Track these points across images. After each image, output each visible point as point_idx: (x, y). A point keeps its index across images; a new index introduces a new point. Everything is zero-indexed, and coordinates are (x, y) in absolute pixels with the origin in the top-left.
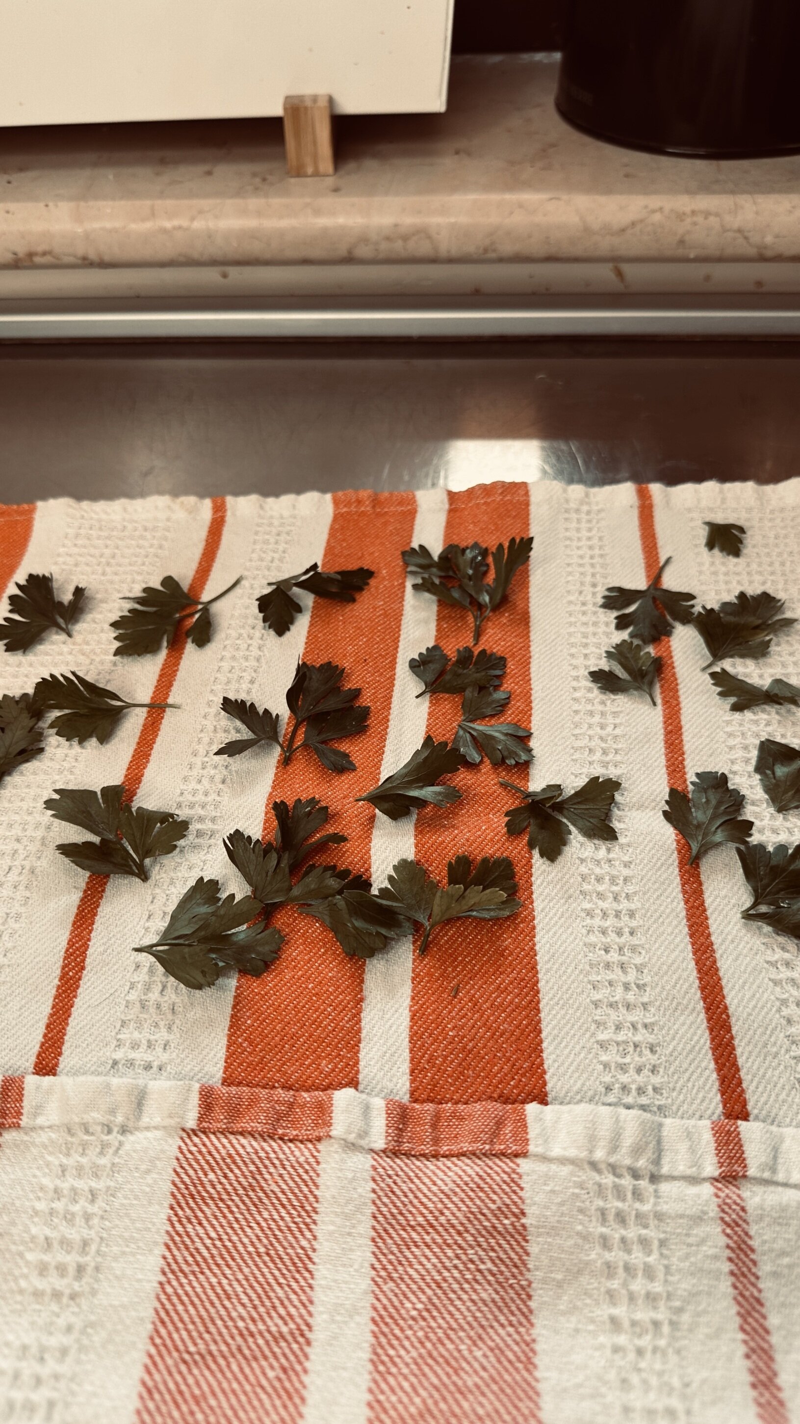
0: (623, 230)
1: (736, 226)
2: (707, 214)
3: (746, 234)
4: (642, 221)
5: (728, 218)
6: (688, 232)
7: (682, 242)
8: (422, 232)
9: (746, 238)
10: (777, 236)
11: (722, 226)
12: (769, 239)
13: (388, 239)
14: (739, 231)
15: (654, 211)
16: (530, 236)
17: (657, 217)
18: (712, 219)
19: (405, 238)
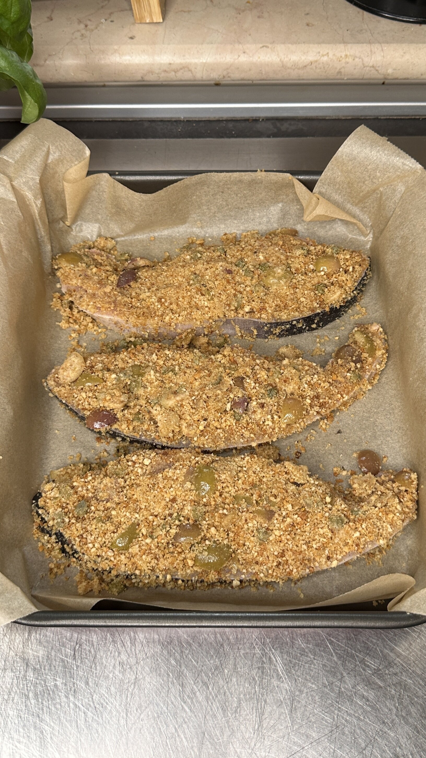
0: (306, 66)
1: (371, 64)
2: (355, 57)
3: (377, 68)
4: (316, 61)
5: (366, 60)
6: (343, 67)
7: (339, 72)
8: (186, 67)
9: (377, 70)
10: (395, 69)
11: (363, 64)
12: (390, 71)
13: (165, 71)
14: (373, 67)
15: (323, 56)
16: (250, 70)
17: (325, 59)
18: (357, 59)
19: (176, 71)
